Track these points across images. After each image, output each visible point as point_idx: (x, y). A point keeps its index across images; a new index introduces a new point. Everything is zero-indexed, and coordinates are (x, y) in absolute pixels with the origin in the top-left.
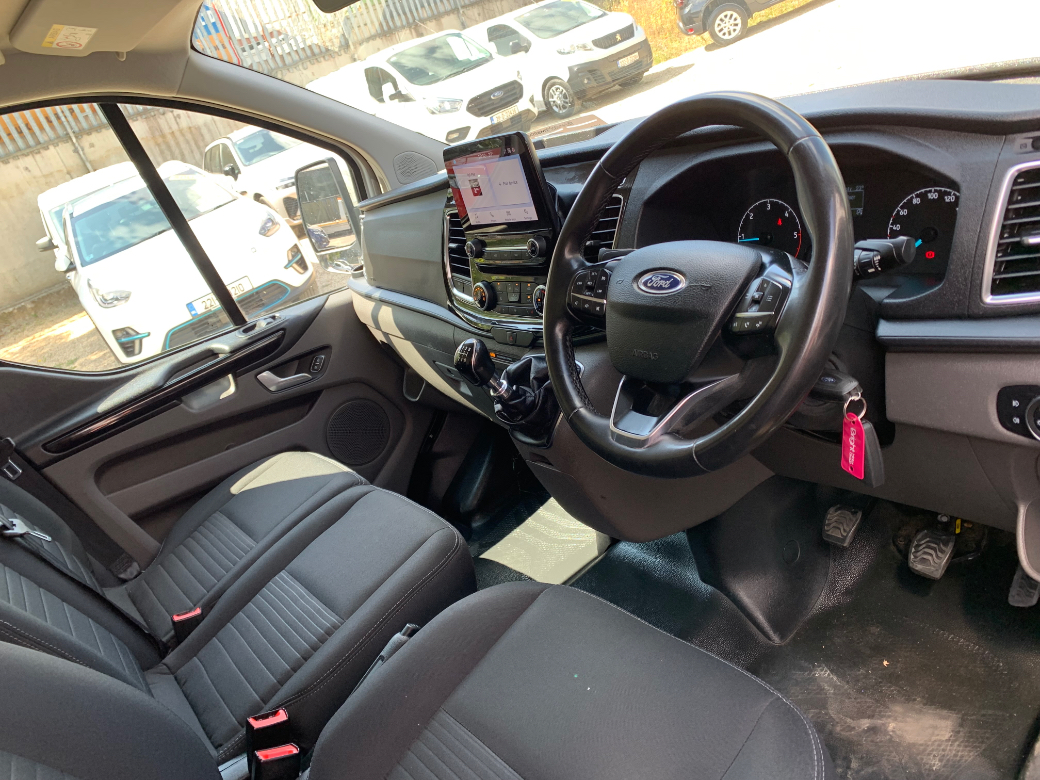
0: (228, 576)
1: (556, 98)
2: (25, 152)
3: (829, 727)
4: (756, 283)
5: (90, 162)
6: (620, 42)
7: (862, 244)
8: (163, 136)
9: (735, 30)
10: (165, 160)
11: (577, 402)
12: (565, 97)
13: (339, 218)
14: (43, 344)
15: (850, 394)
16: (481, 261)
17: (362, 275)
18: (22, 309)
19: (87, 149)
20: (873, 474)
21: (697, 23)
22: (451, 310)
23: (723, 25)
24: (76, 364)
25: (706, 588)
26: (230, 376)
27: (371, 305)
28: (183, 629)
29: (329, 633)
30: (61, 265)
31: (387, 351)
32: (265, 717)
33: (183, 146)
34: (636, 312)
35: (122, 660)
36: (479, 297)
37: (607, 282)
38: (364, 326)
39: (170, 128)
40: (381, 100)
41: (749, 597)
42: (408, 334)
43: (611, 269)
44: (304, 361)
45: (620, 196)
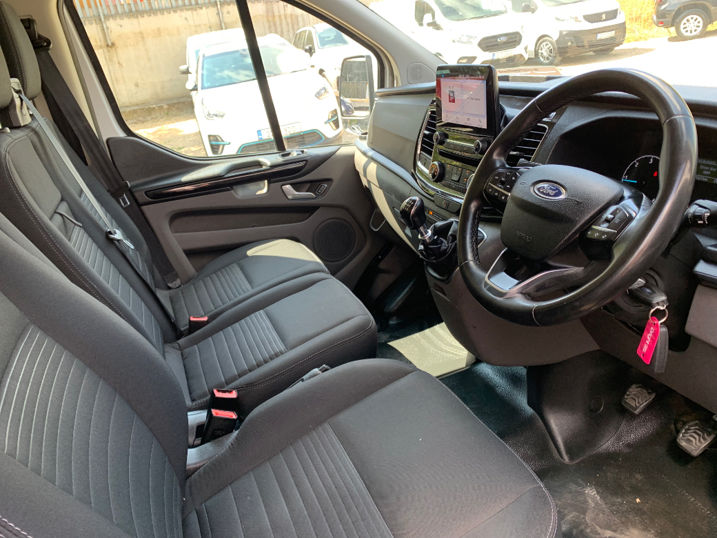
0: (229, 303)
1: (544, 51)
2: (188, 8)
3: (583, 527)
4: (613, 208)
5: (225, 23)
6: (604, 20)
7: (700, 202)
8: (273, 16)
9: (695, 31)
10: (270, 32)
11: (470, 256)
12: (551, 51)
13: (365, 98)
14: (167, 132)
15: (658, 304)
16: (441, 147)
17: (365, 138)
18: (161, 108)
19: (225, 14)
20: (656, 364)
21: (668, 18)
22: (413, 175)
23: (688, 24)
24: (183, 150)
25: (530, 410)
26: (266, 181)
27: (365, 159)
28: (194, 326)
29: (277, 355)
30: (189, 86)
31: (367, 193)
32: (224, 392)
33: (284, 26)
34: (527, 207)
35: (153, 330)
36: (433, 172)
37: (515, 181)
38: (357, 173)
39: (279, 12)
40: (421, 25)
41: (556, 425)
42: (382, 185)
43: (521, 173)
44: (314, 185)
45: (546, 126)
